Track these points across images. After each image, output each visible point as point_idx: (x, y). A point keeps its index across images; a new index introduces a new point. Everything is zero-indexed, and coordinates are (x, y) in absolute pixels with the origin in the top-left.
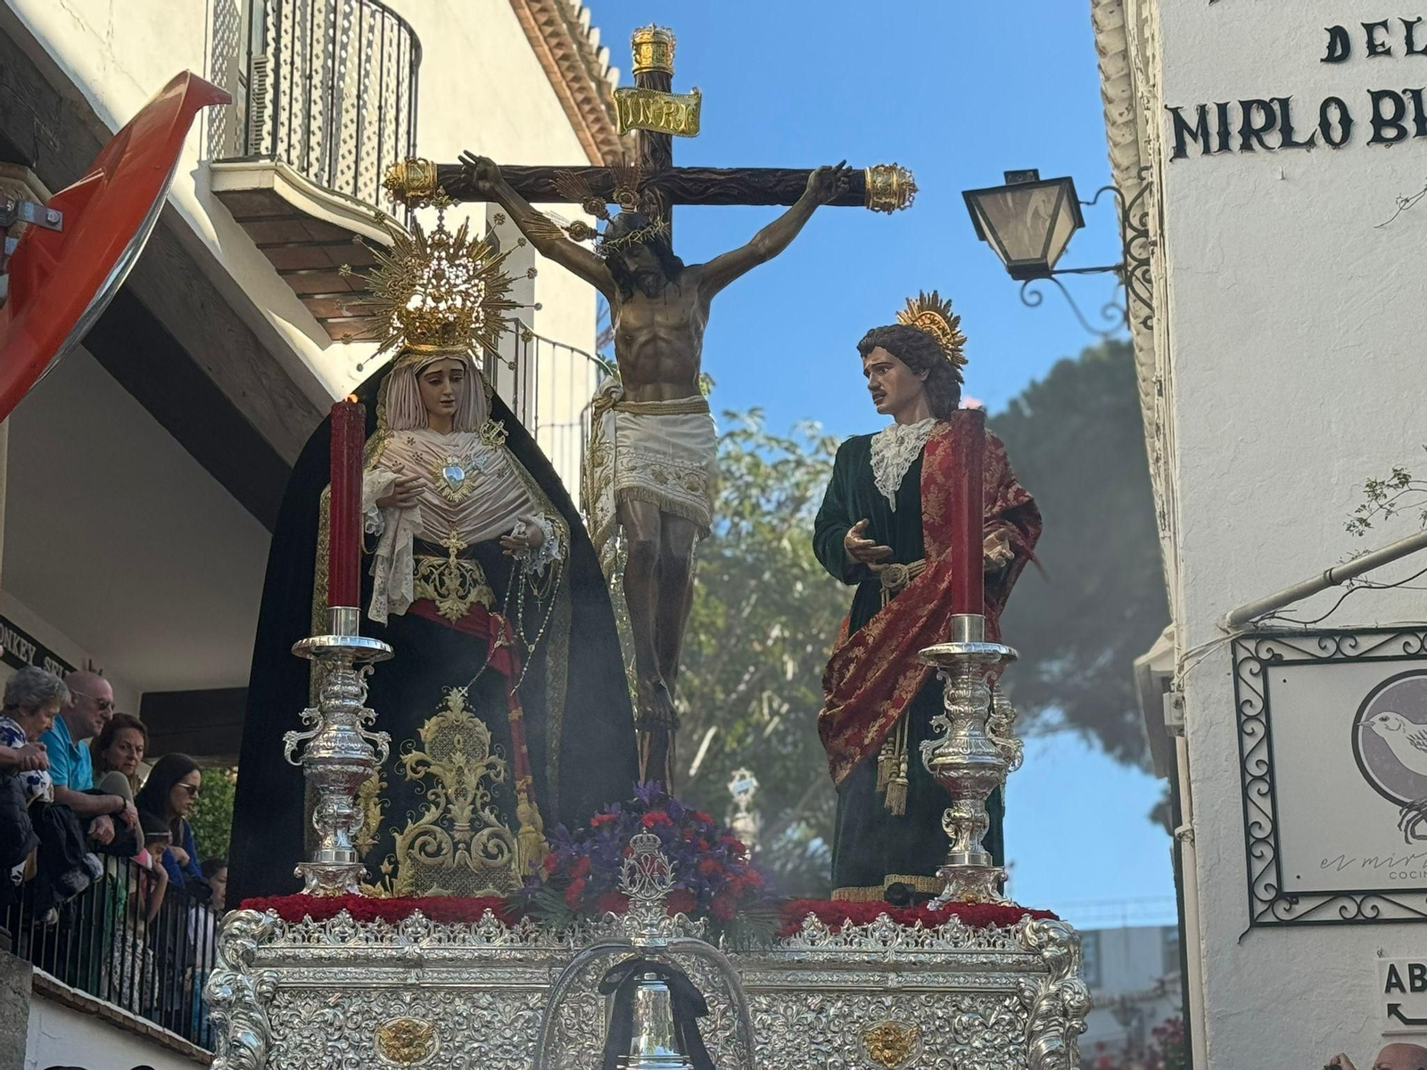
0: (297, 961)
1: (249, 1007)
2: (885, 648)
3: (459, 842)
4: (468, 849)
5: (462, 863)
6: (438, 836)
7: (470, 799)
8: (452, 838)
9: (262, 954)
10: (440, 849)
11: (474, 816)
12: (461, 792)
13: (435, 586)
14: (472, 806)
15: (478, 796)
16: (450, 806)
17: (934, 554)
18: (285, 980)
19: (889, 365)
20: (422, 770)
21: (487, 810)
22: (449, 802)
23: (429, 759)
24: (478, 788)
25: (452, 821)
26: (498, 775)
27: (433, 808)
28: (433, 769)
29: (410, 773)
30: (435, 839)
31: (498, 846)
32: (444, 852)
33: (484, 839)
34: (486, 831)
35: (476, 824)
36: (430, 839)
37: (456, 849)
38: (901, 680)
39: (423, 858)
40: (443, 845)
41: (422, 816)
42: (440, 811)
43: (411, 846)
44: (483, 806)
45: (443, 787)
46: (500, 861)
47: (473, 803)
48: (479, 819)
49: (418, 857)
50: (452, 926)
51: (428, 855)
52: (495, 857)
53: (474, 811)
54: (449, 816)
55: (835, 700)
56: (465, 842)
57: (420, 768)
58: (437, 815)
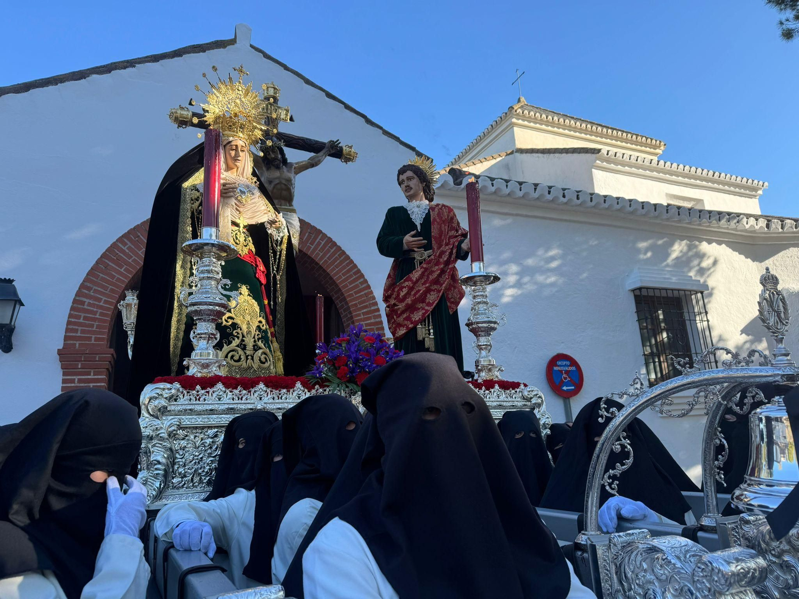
0: (191, 412)
1: (162, 439)
2: (419, 282)
3: (248, 356)
4: (252, 359)
5: (250, 366)
6: (239, 352)
7: (253, 336)
8: (245, 353)
9: (173, 408)
10: (240, 359)
11: (254, 344)
12: (249, 332)
13: (234, 239)
14: (254, 339)
15: (256, 335)
16: (244, 338)
17: (436, 248)
18: (185, 423)
19: (413, 178)
20: (230, 322)
21: (260, 341)
22: (243, 336)
23: (233, 316)
24: (256, 331)
25: (245, 346)
26: (263, 326)
27: (236, 339)
28: (235, 321)
29: (224, 323)
30: (238, 353)
31: (265, 358)
32: (241, 360)
33: (260, 355)
34: (260, 351)
35: (256, 348)
36: (236, 353)
37: (247, 359)
38: (428, 295)
39: (232, 362)
40: (242, 357)
41: (230, 343)
42: (239, 341)
43: (226, 357)
44: (259, 339)
45: (241, 330)
46: (266, 365)
47: (254, 337)
48: (256, 345)
49: (230, 362)
50: (280, 391)
51: (235, 361)
52: (264, 363)
53: (255, 341)
54: (244, 343)
55: (397, 303)
56: (251, 356)
57: (229, 320)
58: (238, 343)
